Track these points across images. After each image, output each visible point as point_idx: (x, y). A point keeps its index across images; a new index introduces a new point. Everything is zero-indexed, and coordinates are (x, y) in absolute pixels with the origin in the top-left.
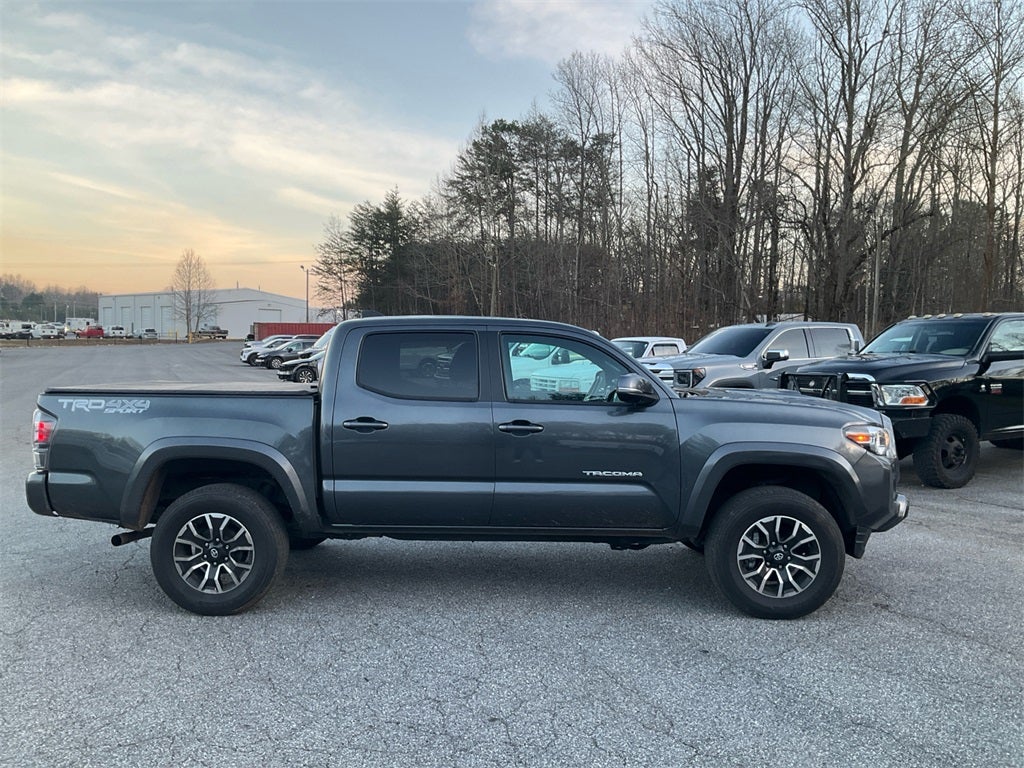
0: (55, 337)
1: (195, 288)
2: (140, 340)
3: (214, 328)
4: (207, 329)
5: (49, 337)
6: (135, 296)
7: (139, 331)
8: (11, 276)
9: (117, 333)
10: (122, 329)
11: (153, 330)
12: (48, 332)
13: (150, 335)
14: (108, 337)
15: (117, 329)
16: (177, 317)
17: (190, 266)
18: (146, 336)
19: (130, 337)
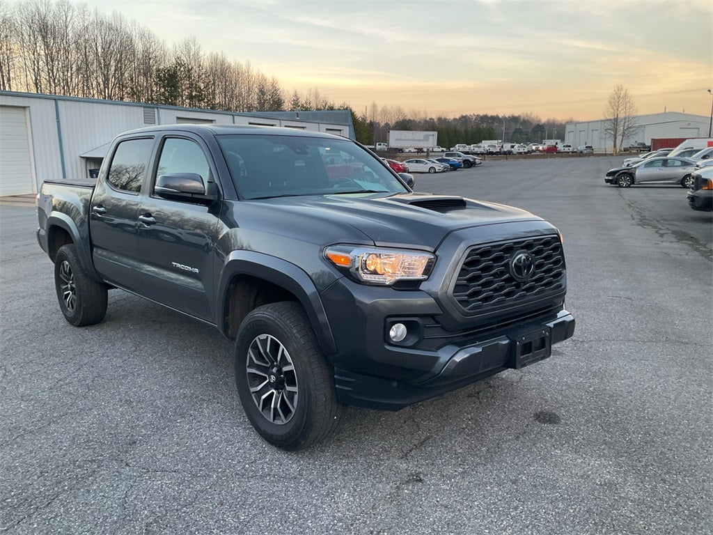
0: (525, 153)
1: (621, 115)
2: (581, 154)
3: (641, 144)
4: (636, 145)
5: (521, 153)
6: (588, 122)
7: (582, 148)
8: (527, 114)
9: (567, 149)
10: (570, 146)
11: (591, 147)
12: (521, 150)
13: (589, 150)
14: (560, 152)
15: (567, 146)
16: (607, 137)
17: (619, 98)
18: (585, 151)
19: (575, 152)
